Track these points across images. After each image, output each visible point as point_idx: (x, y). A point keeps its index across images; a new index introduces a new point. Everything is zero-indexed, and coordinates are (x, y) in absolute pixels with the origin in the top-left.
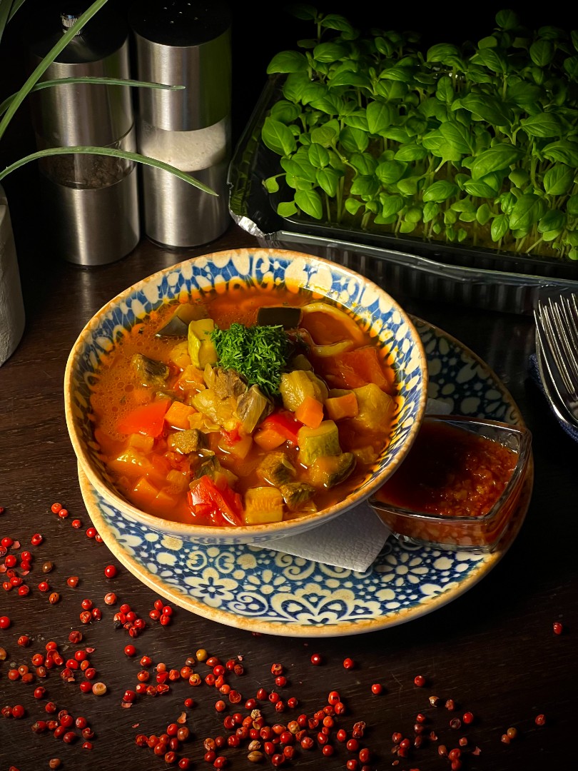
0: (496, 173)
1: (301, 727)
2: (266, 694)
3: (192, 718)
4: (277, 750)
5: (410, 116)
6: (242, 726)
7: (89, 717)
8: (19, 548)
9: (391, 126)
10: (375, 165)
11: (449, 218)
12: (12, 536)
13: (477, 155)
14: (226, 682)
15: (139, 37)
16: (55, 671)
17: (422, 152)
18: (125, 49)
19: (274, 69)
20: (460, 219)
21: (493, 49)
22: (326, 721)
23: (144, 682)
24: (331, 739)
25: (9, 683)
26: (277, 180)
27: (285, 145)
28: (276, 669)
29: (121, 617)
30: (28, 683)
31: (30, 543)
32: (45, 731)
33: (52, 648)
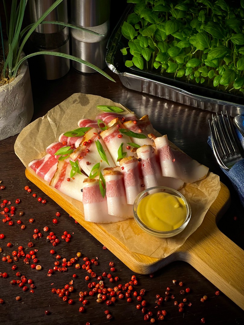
0: (218, 58)
1: (119, 289)
2: (106, 274)
3: (75, 282)
6: (95, 288)
7: (34, 279)
8: (10, 205)
9: (178, 31)
10: (168, 48)
11: (197, 74)
12: (8, 199)
13: (211, 49)
14: (90, 268)
16: (21, 258)
17: (188, 44)
19: (129, 1)
20: (201, 75)
22: (130, 288)
23: (57, 266)
24: (131, 295)
25: (2, 262)
26: (127, 50)
27: (131, 35)
28: (111, 264)
29: (50, 237)
30: (10, 263)
31: (15, 202)
32: (15, 284)
33: (21, 249)
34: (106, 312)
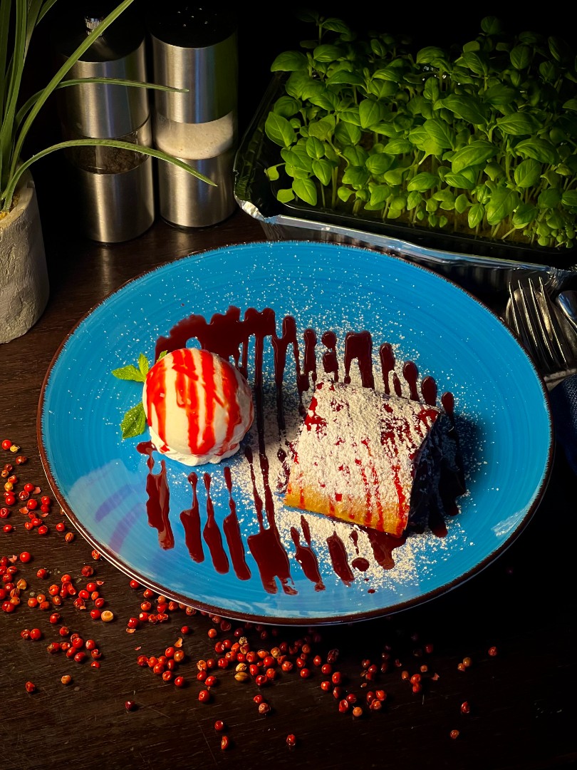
0: (473, 167)
1: (282, 653)
3: (188, 642)
4: (261, 671)
5: (399, 112)
6: (231, 651)
7: (98, 640)
8: (39, 494)
9: (382, 121)
10: (365, 157)
11: (431, 206)
12: (33, 482)
13: (457, 150)
15: (154, 38)
16: (69, 600)
17: (408, 146)
18: (142, 49)
19: (277, 68)
20: (441, 207)
21: (476, 52)
23: (146, 611)
24: (308, 664)
25: (28, 610)
26: (278, 169)
27: (286, 137)
30: (45, 610)
32: (59, 651)
33: (67, 580)
34: (257, 699)
